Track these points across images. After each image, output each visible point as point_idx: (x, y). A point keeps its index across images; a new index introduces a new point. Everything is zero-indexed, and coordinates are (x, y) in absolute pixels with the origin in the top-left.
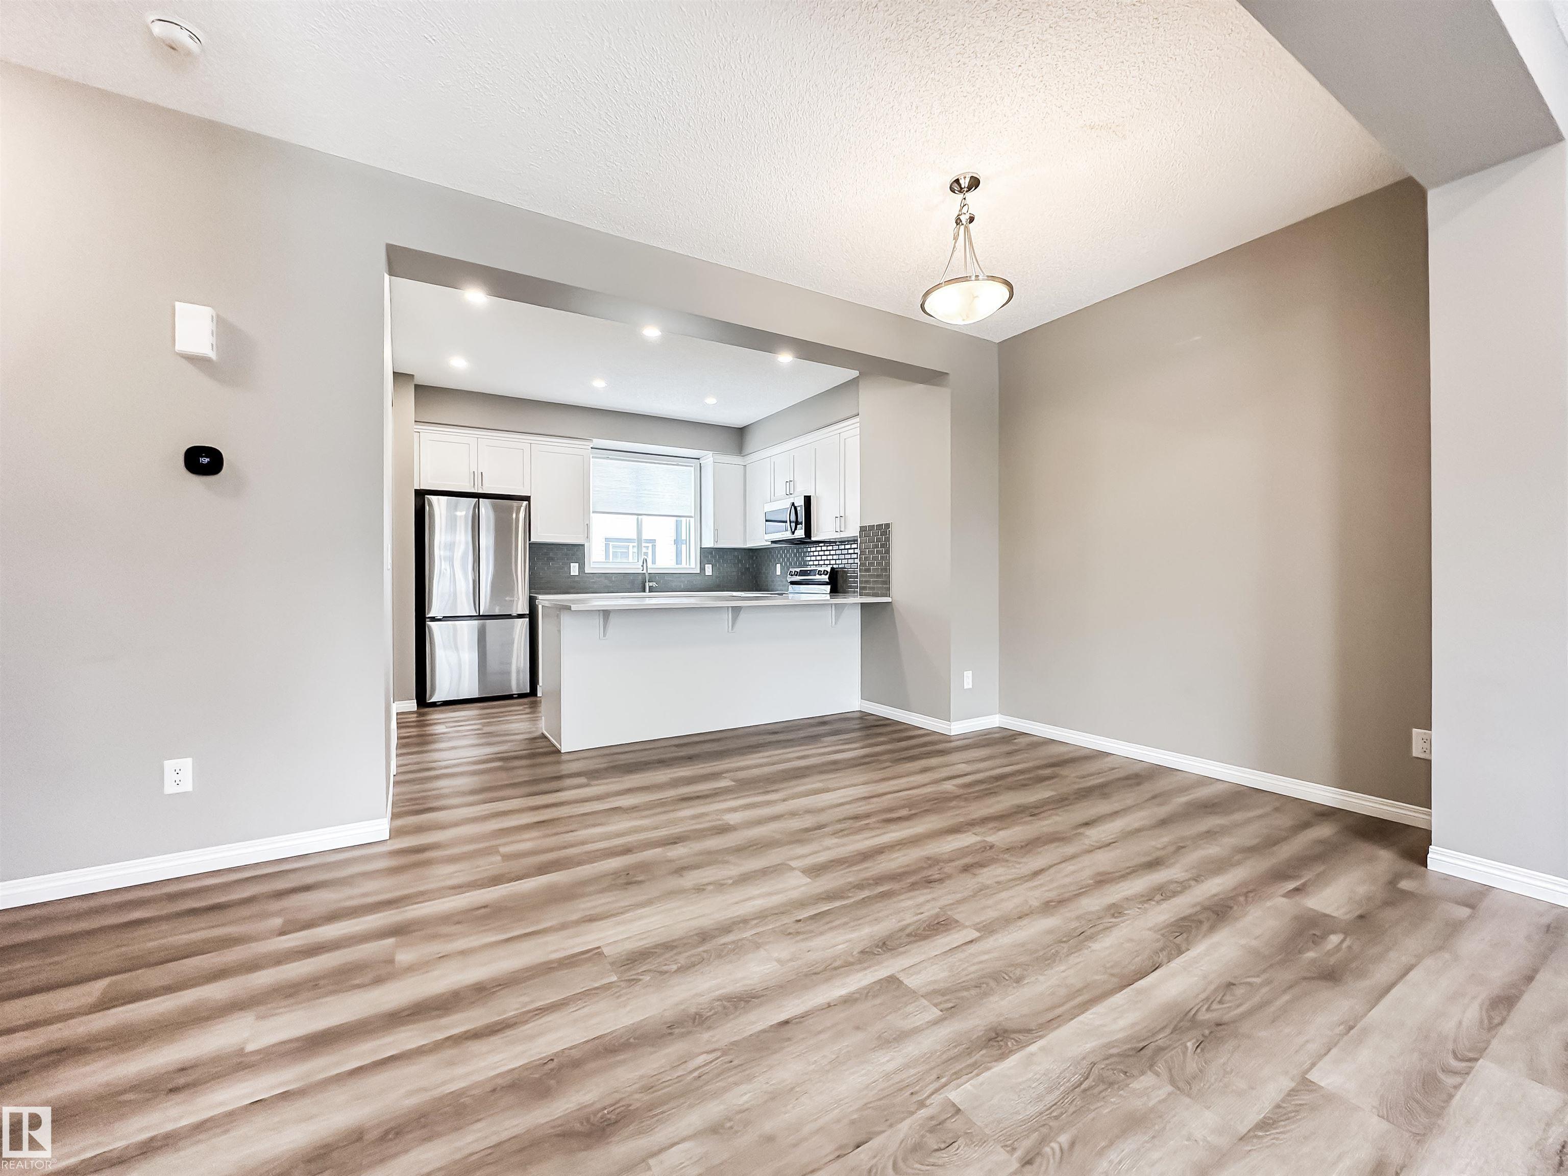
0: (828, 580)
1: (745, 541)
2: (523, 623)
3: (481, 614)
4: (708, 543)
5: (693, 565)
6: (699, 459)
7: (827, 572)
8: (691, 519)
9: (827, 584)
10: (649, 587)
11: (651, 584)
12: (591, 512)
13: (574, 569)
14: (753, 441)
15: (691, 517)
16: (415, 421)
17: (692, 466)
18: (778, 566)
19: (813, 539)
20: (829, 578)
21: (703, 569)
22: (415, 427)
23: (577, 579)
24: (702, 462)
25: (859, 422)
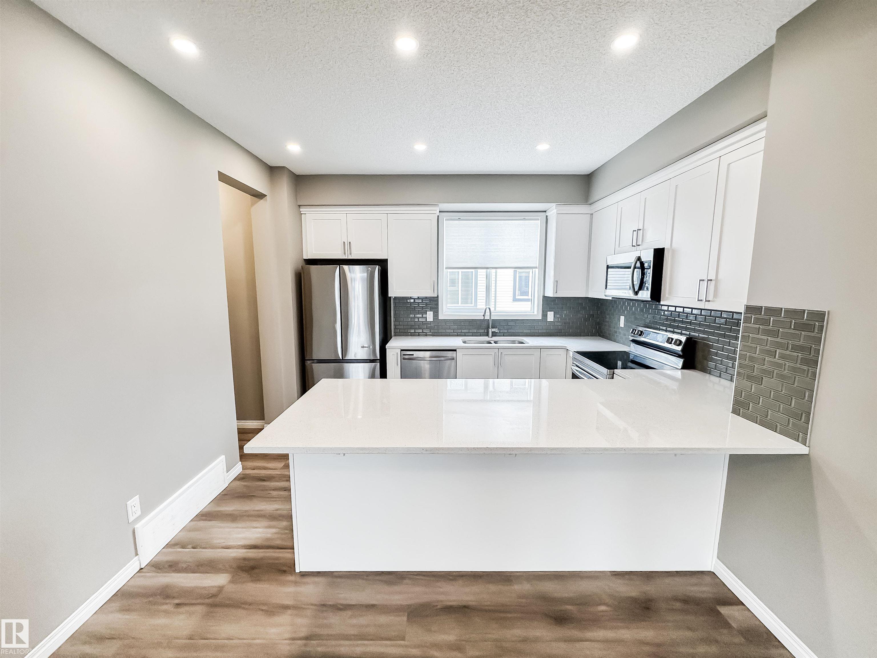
0: (681, 353)
1: (587, 291)
2: (375, 365)
3: (344, 358)
4: (550, 293)
5: (536, 313)
6: (545, 211)
7: (681, 342)
8: (536, 269)
9: (679, 356)
10: (492, 332)
11: (494, 330)
12: (444, 268)
13: (429, 317)
14: (600, 188)
15: (536, 268)
17: (538, 219)
18: (622, 318)
19: (662, 302)
20: (682, 350)
21: (545, 316)
23: (432, 325)
24: (548, 214)
25: (765, 132)
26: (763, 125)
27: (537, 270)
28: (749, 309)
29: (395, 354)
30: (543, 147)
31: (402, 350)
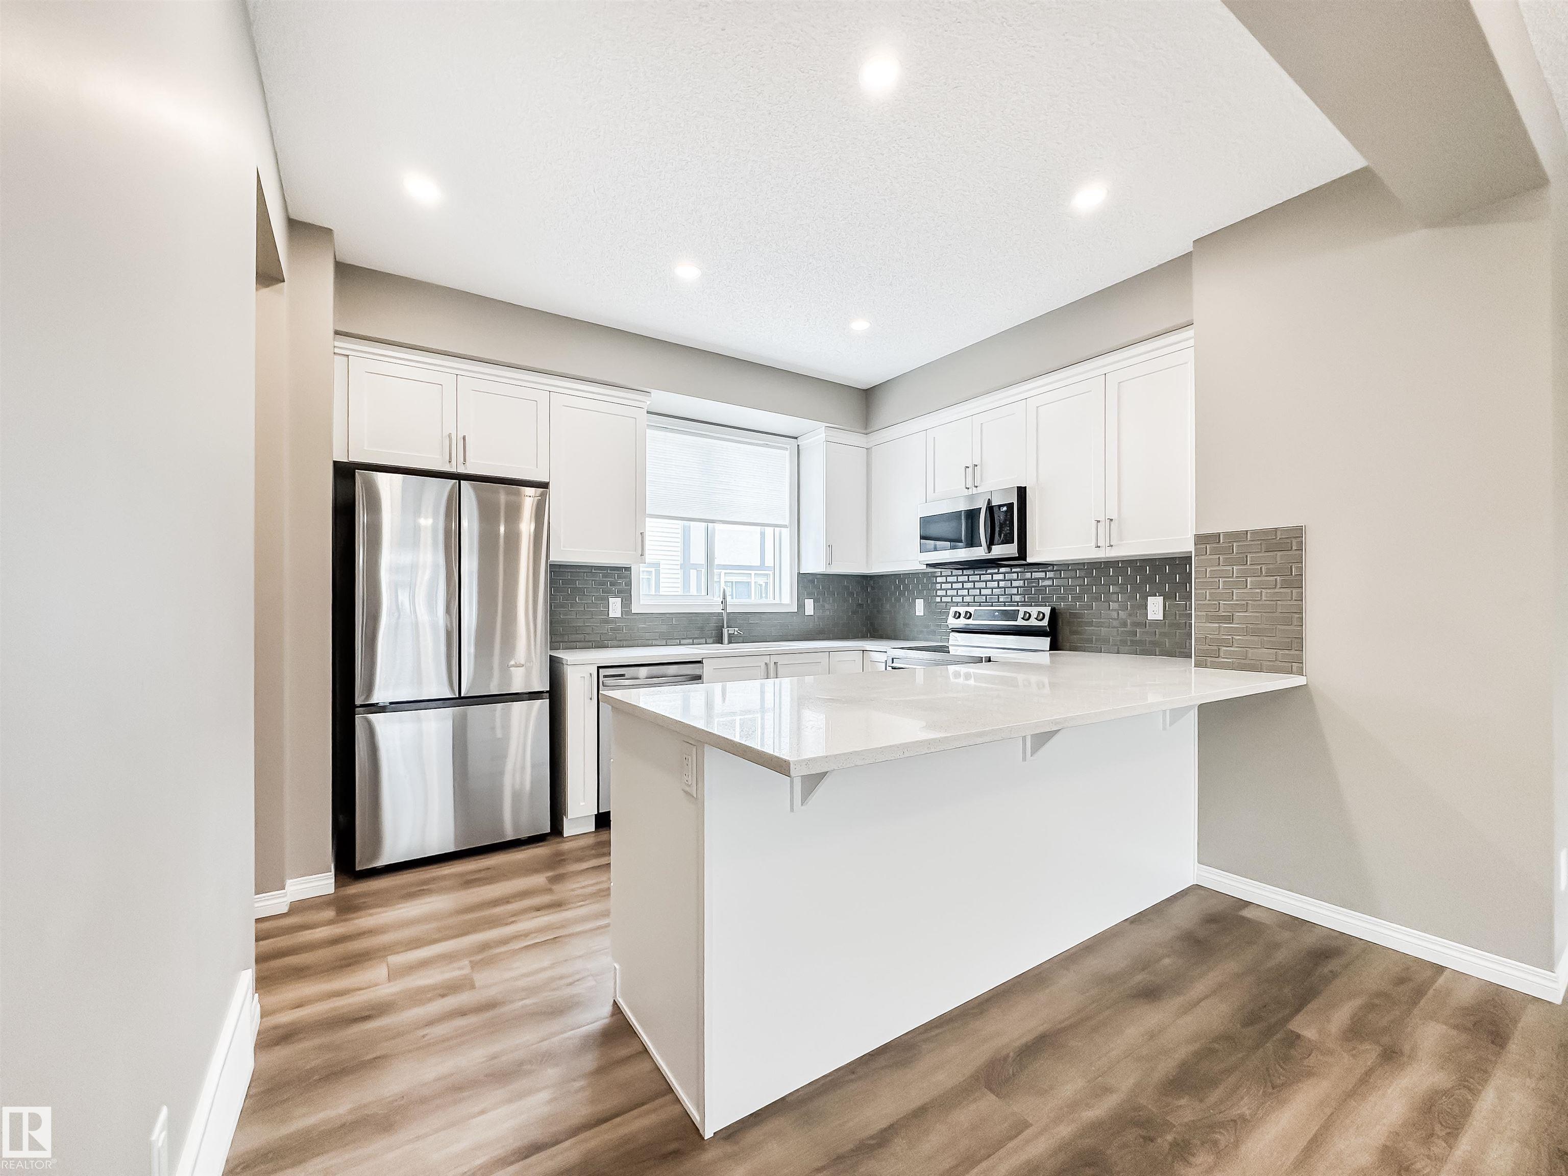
0: (1045, 629)
2: (540, 709)
3: (462, 695)
4: (815, 565)
5: (786, 599)
6: (796, 438)
7: (1044, 614)
9: (1042, 634)
10: (729, 634)
11: (731, 631)
13: (615, 607)
14: (888, 408)
15: (785, 526)
16: (337, 333)
17: (784, 449)
18: (919, 602)
19: (1030, 560)
20: (1048, 626)
21: (801, 606)
22: (337, 344)
23: (619, 623)
24: (801, 442)
25: (1192, 340)
26: (1189, 333)
27: (784, 530)
28: (1201, 540)
29: (587, 676)
30: (860, 325)
31: (599, 668)
